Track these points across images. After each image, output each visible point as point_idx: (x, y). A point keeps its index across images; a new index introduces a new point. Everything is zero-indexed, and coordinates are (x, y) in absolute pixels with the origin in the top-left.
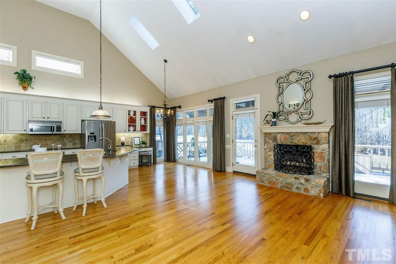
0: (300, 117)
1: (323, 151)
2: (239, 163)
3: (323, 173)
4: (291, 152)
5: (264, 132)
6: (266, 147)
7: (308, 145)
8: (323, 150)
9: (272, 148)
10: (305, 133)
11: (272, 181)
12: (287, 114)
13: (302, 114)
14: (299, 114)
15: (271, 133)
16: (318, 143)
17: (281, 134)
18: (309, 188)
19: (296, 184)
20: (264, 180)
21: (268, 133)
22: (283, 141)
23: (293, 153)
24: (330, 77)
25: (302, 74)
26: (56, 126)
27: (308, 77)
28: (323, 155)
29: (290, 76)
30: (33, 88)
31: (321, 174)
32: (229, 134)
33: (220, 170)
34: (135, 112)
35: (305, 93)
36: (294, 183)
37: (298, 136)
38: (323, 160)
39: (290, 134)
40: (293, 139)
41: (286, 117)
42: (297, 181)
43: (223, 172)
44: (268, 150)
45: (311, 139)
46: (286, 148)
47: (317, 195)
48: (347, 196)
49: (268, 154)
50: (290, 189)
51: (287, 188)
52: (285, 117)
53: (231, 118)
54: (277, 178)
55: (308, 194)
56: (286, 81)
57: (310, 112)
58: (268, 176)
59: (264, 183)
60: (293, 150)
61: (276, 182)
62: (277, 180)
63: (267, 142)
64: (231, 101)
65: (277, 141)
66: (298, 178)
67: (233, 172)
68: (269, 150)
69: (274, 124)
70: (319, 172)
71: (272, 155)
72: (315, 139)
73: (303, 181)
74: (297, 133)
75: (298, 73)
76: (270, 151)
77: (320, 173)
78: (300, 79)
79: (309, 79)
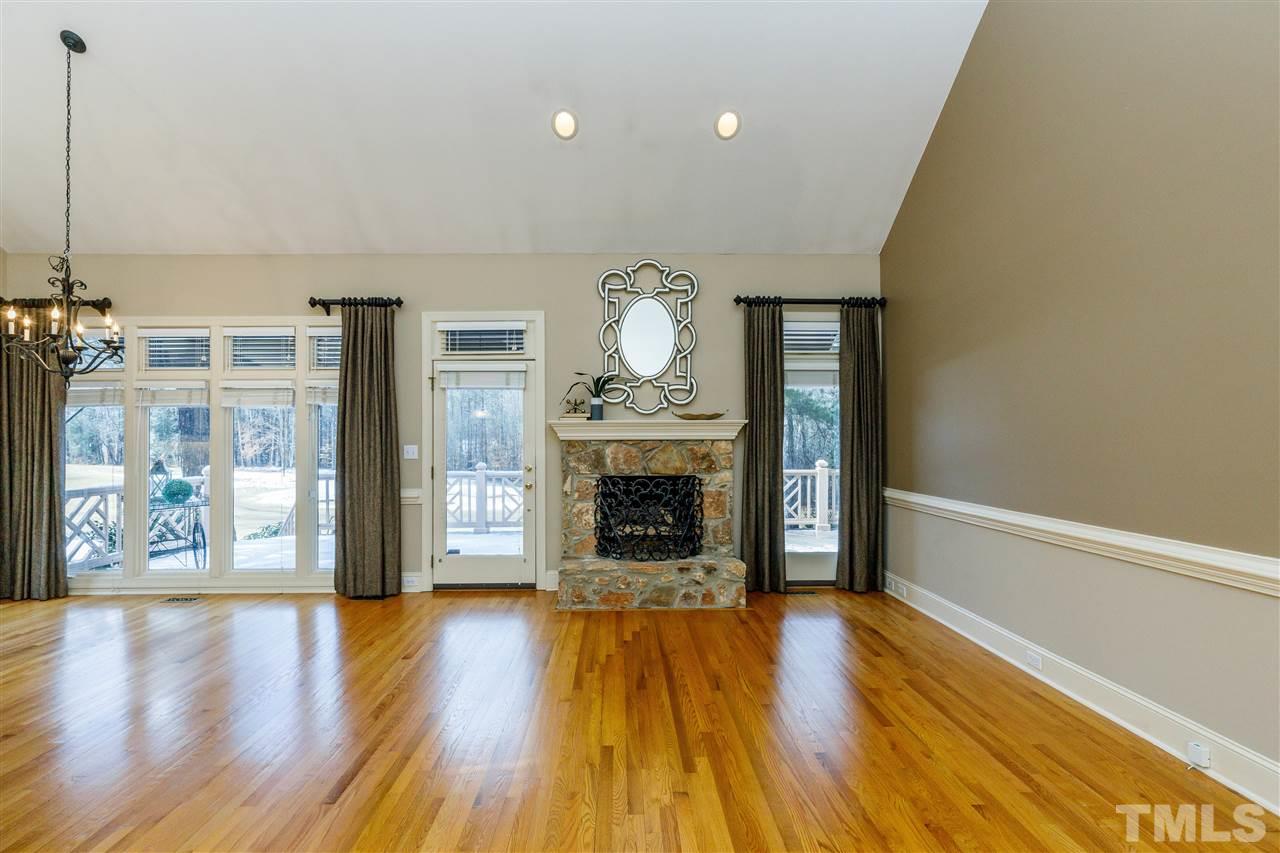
0: (665, 396)
1: (722, 490)
2: (457, 552)
3: (722, 544)
4: (659, 498)
5: (561, 438)
6: (567, 487)
7: (687, 474)
8: (723, 487)
9: (587, 489)
10: (682, 442)
11: (613, 590)
12: (630, 387)
13: (670, 388)
14: (663, 387)
15: (584, 443)
16: (710, 467)
17: (615, 444)
18: (714, 590)
19: (682, 585)
20: (588, 593)
21: (577, 441)
22: (624, 467)
23: (666, 499)
24: (738, 300)
25: (672, 277)
27: (686, 291)
28: (721, 498)
29: (639, 275)
31: (716, 550)
32: (415, 447)
33: (379, 593)
35: (679, 333)
36: (676, 585)
37: (663, 450)
38: (723, 512)
39: (641, 445)
40: (651, 458)
41: (629, 394)
42: (686, 578)
43: (391, 595)
44: (576, 495)
45: (695, 457)
46: (645, 486)
47: (732, 605)
48: (772, 594)
49: (575, 510)
50: (667, 604)
51: (659, 603)
52: (626, 394)
53: (427, 384)
54: (629, 579)
55: (713, 607)
56: (629, 289)
57: (692, 384)
58: (600, 580)
59: (590, 602)
60: (665, 490)
61: (628, 591)
62: (628, 585)
63: (571, 471)
64: (427, 318)
65: (604, 465)
66: (688, 569)
67: (431, 589)
68: (579, 496)
69: (597, 413)
70: (712, 545)
71: (587, 511)
72: (706, 457)
73: (699, 575)
74: (661, 441)
75: (663, 272)
76: (581, 499)
77: (716, 546)
78: (667, 290)
79: (688, 297)
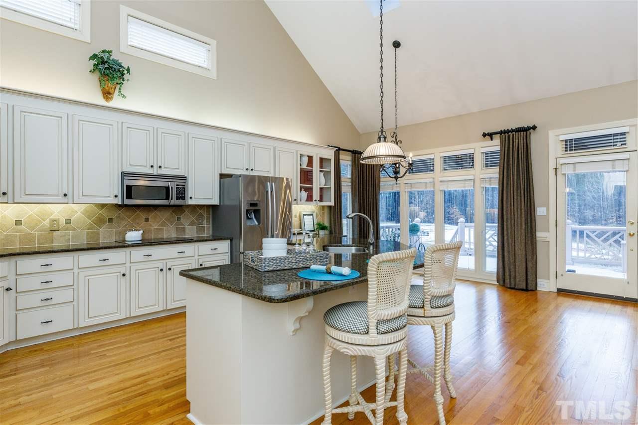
2: (574, 271)
26: (176, 187)
30: (124, 97)
33: (525, 288)
34: (310, 158)
43: (531, 290)
53: (552, 172)
64: (551, 134)
67: (556, 291)
